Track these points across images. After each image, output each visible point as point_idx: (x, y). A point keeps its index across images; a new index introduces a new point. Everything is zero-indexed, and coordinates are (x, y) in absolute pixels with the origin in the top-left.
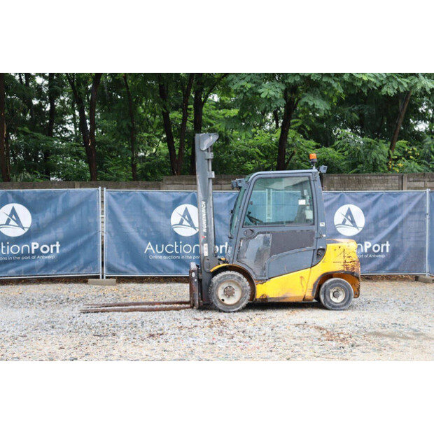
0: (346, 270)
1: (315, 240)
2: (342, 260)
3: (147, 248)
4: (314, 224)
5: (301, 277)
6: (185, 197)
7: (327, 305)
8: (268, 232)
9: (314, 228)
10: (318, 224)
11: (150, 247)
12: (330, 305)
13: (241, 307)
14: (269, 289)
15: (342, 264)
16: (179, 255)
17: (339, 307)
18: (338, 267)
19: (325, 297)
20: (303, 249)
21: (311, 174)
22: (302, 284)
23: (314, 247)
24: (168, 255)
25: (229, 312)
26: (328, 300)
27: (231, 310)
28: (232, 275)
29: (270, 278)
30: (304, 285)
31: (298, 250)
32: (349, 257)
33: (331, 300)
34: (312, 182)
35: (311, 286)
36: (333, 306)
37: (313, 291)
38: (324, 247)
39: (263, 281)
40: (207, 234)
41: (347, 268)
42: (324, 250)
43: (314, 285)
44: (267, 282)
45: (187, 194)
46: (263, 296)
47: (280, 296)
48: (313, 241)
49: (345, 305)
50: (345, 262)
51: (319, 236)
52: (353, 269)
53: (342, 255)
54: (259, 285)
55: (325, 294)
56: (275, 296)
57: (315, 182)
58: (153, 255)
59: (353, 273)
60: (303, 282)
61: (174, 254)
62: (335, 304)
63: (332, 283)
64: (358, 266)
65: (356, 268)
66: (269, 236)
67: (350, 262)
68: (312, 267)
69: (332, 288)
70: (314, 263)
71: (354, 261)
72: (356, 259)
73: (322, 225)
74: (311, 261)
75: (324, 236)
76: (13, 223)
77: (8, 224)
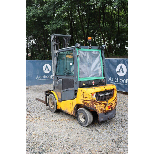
3: (109, 79)
4: (74, 76)
5: (70, 103)
6: (121, 61)
8: (61, 79)
9: (74, 78)
11: (110, 79)
14: (62, 106)
16: (118, 83)
18: (81, 102)
19: (78, 117)
20: (71, 89)
22: (70, 107)
23: (74, 89)
24: (115, 82)
26: (79, 119)
29: (62, 101)
30: (71, 108)
31: (69, 89)
32: (86, 97)
35: (73, 110)
37: (74, 112)
39: (60, 102)
41: (85, 104)
42: (76, 91)
43: (74, 109)
45: (122, 60)
47: (65, 110)
48: (74, 85)
50: (84, 100)
51: (75, 83)
52: (88, 105)
53: (83, 95)
54: (59, 103)
55: (78, 115)
58: (111, 82)
59: (89, 107)
61: (117, 82)
62: (81, 122)
64: (93, 103)
65: (90, 105)
66: (62, 80)
67: (87, 101)
68: (74, 99)
69: (80, 113)
70: (74, 98)
71: (89, 101)
72: (91, 99)
73: (76, 77)
74: (73, 96)
75: (77, 83)
76: (47, 69)
77: (46, 70)
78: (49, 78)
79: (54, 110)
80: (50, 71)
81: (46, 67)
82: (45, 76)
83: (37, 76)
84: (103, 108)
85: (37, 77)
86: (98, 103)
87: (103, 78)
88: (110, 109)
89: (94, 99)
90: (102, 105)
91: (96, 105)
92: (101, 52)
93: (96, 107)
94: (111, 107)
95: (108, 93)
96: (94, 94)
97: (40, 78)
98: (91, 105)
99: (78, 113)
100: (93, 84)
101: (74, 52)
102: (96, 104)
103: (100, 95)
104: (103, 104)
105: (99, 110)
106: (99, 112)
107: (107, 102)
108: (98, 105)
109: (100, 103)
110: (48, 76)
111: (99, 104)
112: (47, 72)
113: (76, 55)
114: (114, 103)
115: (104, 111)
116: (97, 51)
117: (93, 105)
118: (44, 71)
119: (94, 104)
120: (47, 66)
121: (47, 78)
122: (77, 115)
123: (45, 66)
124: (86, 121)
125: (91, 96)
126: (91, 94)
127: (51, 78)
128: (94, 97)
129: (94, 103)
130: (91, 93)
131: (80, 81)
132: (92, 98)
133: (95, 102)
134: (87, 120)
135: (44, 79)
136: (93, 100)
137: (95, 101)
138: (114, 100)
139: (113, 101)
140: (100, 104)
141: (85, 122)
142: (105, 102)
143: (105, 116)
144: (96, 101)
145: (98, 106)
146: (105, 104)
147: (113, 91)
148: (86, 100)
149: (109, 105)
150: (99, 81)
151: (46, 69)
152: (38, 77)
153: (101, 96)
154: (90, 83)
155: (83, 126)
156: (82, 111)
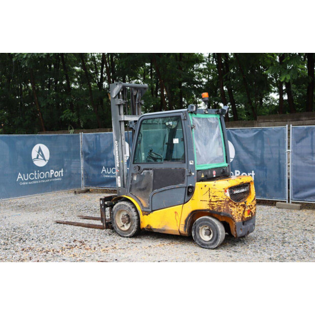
0: (211, 209)
1: (186, 177)
2: (208, 199)
4: (185, 162)
5: (176, 212)
7: (197, 241)
8: (151, 169)
9: (184, 166)
10: (188, 163)
12: (200, 242)
13: (131, 234)
14: (152, 221)
15: (208, 203)
17: (208, 245)
18: (205, 206)
19: (195, 234)
20: (177, 186)
21: (182, 114)
22: (176, 219)
23: (184, 185)
25: (124, 237)
26: (198, 237)
27: (125, 236)
28: (125, 205)
29: (152, 211)
30: (179, 221)
31: (172, 187)
32: (214, 196)
33: (200, 238)
34: (183, 121)
35: (183, 223)
36: (203, 244)
37: (185, 227)
38: (193, 185)
39: (147, 213)
40: (119, 168)
41: (213, 207)
42: (193, 188)
43: (186, 221)
44: (151, 214)
46: (148, 226)
47: (160, 228)
48: (184, 178)
49: (213, 244)
50: (210, 201)
51: (188, 174)
52: (220, 208)
53: (208, 194)
54: (145, 216)
55: (195, 231)
56: (157, 228)
57: (185, 121)
59: (220, 213)
60: (177, 218)
62: (204, 242)
63: (201, 220)
64: (227, 205)
65: (224, 208)
66: (151, 172)
67: (216, 202)
68: (184, 203)
69: (201, 225)
70: (186, 200)
71: (221, 201)
72: (224, 199)
73: (191, 163)
74: (183, 198)
75: (193, 174)
76: (40, 157)
77: (37, 158)
78: (44, 179)
79: (130, 233)
80: (47, 161)
81: (39, 152)
82: (37, 172)
83: (20, 174)
84: (242, 212)
85: (19, 178)
86: (235, 204)
87: (226, 165)
88: (249, 214)
89: (228, 198)
90: (240, 208)
91: (232, 208)
92: (220, 118)
93: (232, 212)
94: (251, 212)
95: (244, 188)
96: (227, 190)
97: (26, 178)
99: (195, 228)
100: (214, 176)
101: (184, 120)
103: (235, 192)
104: (241, 205)
105: (237, 217)
106: (237, 220)
107: (245, 203)
110: (42, 174)
111: (236, 206)
112: (41, 163)
113: (189, 125)
114: (254, 205)
115: (243, 217)
116: (214, 116)
117: (228, 208)
118: (34, 162)
120: (40, 150)
121: (40, 179)
122: (193, 232)
123: (36, 148)
124: (215, 238)
125: (223, 193)
126: (223, 190)
127: (50, 178)
128: (228, 194)
129: (230, 205)
131: (198, 171)
132: (225, 197)
133: (230, 203)
134: (218, 235)
135: (34, 180)
136: (228, 200)
137: (230, 201)
140: (238, 205)
141: (213, 241)
142: (243, 203)
143: (243, 227)
144: (232, 202)
145: (235, 209)
146: (244, 206)
147: (250, 186)
148: (215, 200)
149: (249, 208)
150: (222, 171)
151: (38, 156)
152: (21, 177)
153: (236, 194)
154: (209, 173)
155: (209, 249)
156: (206, 222)
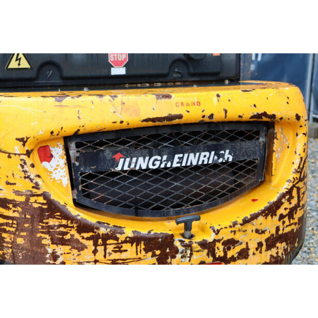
64: (32, 232)
65: (13, 243)
72: (18, 193)
89: (45, 196)
90: (119, 250)
96: (58, 152)
98: (20, 241)
102: (63, 242)
103: (123, 164)
104: (136, 240)
107: (188, 227)
108: (81, 248)
109: (102, 231)
111: (95, 239)
114: (263, 238)
119: (47, 241)
126: (18, 148)
129: (49, 230)
130: (23, 141)
132: (25, 186)
133: (52, 222)
136: (37, 203)
137: (52, 208)
138: (255, 217)
139: (246, 221)
140: (106, 238)
142: (166, 227)
144: (66, 216)
146: (159, 245)
147: (271, 138)
153: (133, 172)
